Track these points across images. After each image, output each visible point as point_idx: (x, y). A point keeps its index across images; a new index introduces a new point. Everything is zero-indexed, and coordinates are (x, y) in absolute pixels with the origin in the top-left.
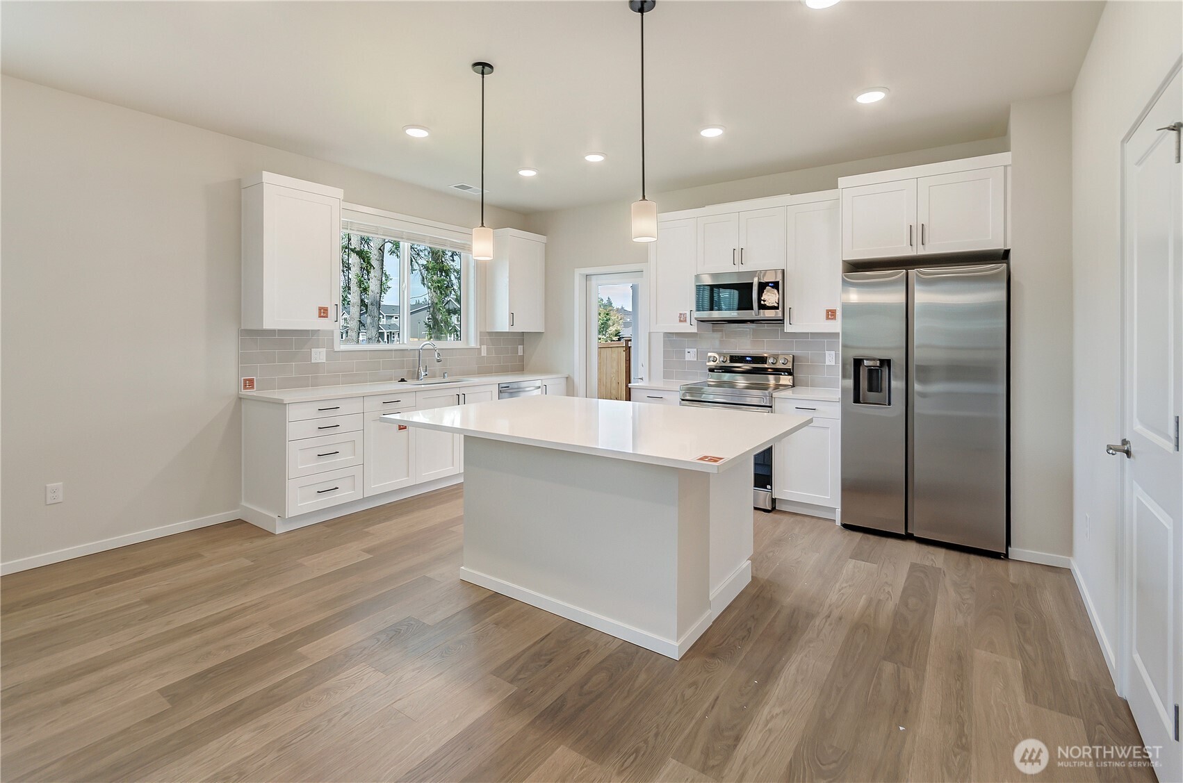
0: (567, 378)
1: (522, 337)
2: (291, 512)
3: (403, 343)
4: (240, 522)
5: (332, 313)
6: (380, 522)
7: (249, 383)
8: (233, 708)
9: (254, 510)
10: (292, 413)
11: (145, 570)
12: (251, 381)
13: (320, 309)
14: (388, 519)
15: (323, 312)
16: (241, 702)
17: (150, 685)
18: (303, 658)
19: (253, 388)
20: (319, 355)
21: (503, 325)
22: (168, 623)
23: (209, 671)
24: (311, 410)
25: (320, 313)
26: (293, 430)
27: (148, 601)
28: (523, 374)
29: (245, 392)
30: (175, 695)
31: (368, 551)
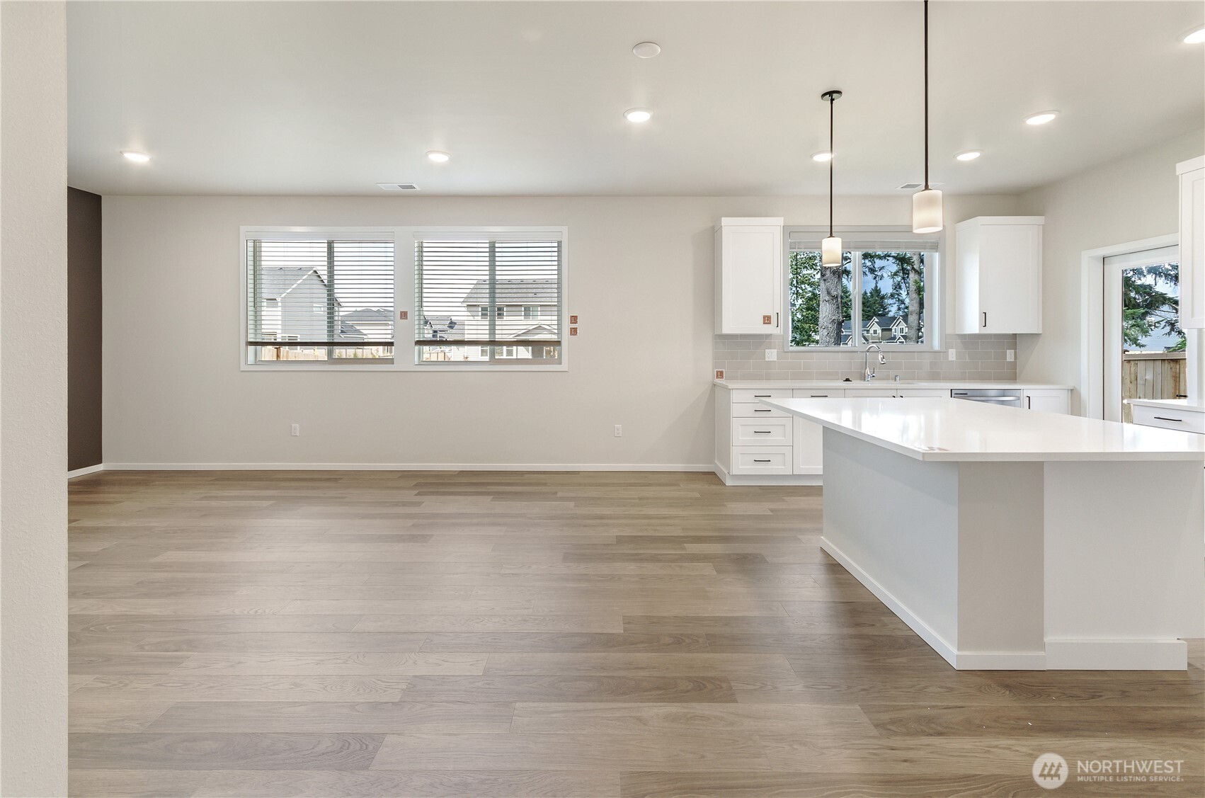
0: (1072, 390)
1: (1013, 340)
2: (735, 471)
3: (855, 346)
4: (714, 473)
5: (774, 320)
6: (800, 496)
7: (720, 375)
8: (636, 554)
9: (718, 467)
10: (735, 396)
11: (649, 485)
12: (722, 373)
13: (764, 317)
14: (807, 495)
15: (767, 320)
16: (641, 554)
17: (615, 532)
18: (684, 549)
19: (722, 377)
20: (772, 355)
21: (972, 325)
22: (641, 511)
23: (641, 537)
24: (749, 396)
25: (764, 321)
26: (736, 410)
27: (640, 499)
28: (1016, 383)
29: (719, 381)
30: (621, 540)
31: (772, 510)
